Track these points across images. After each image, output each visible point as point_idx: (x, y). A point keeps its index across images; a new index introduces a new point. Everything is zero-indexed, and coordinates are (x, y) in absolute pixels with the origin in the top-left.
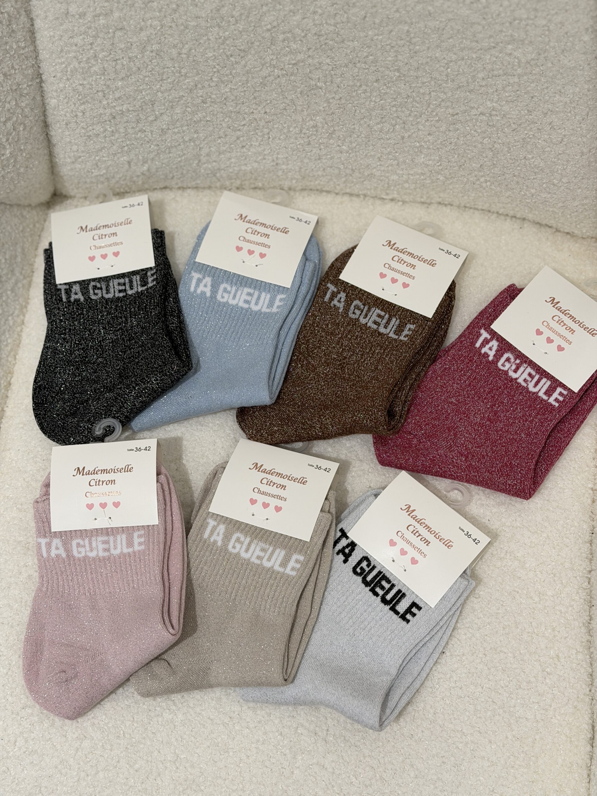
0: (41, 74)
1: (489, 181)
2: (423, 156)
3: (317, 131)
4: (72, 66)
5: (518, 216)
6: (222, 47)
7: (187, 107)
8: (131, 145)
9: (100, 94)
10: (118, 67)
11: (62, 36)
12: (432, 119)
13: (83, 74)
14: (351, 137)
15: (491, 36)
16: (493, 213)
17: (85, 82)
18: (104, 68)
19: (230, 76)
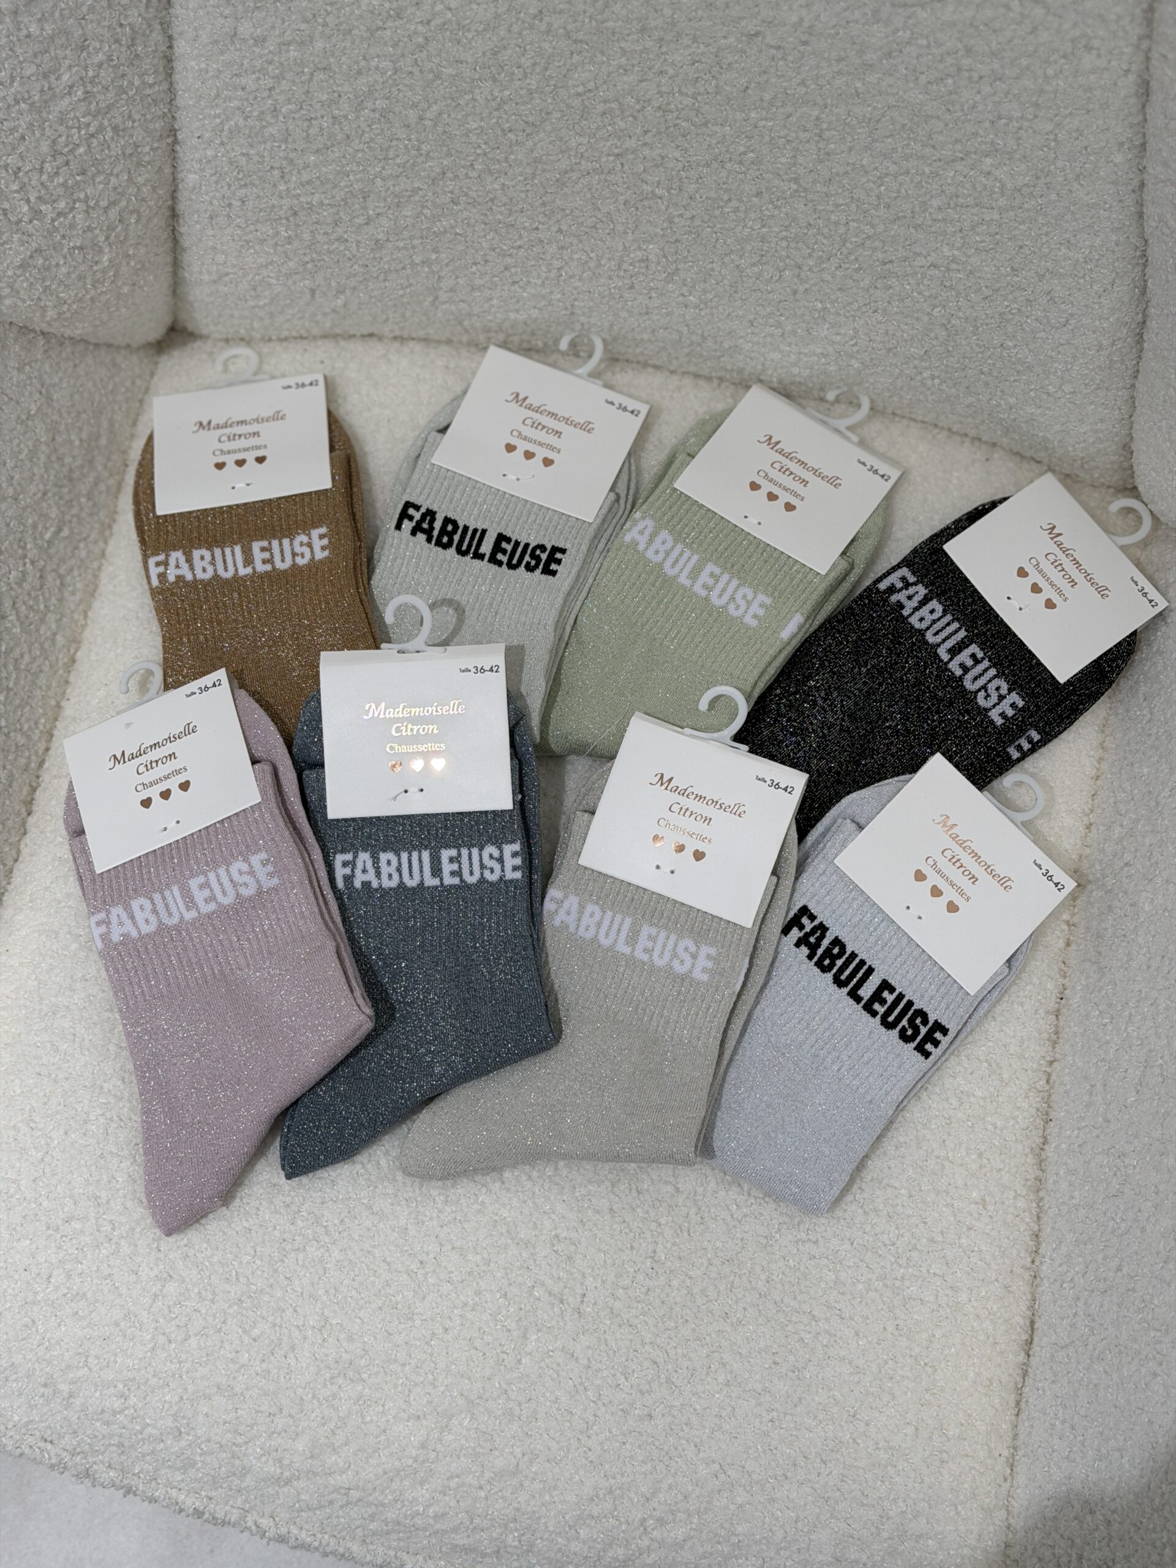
0: (175, 130)
1: (938, 377)
2: (827, 326)
3: (647, 267)
4: (232, 123)
5: (984, 439)
6: (496, 114)
7: (423, 207)
8: (319, 261)
9: (276, 172)
10: (311, 131)
11: (220, 71)
12: (847, 266)
13: (249, 137)
14: (705, 281)
15: (957, 141)
16: (942, 428)
17: (252, 152)
18: (287, 130)
19: (504, 165)
